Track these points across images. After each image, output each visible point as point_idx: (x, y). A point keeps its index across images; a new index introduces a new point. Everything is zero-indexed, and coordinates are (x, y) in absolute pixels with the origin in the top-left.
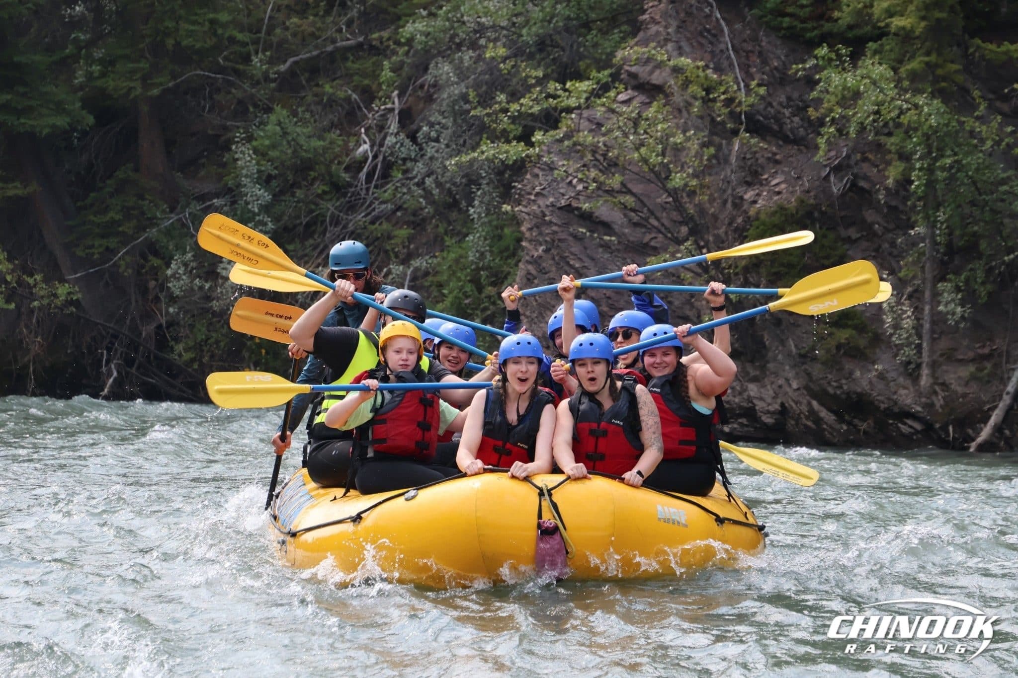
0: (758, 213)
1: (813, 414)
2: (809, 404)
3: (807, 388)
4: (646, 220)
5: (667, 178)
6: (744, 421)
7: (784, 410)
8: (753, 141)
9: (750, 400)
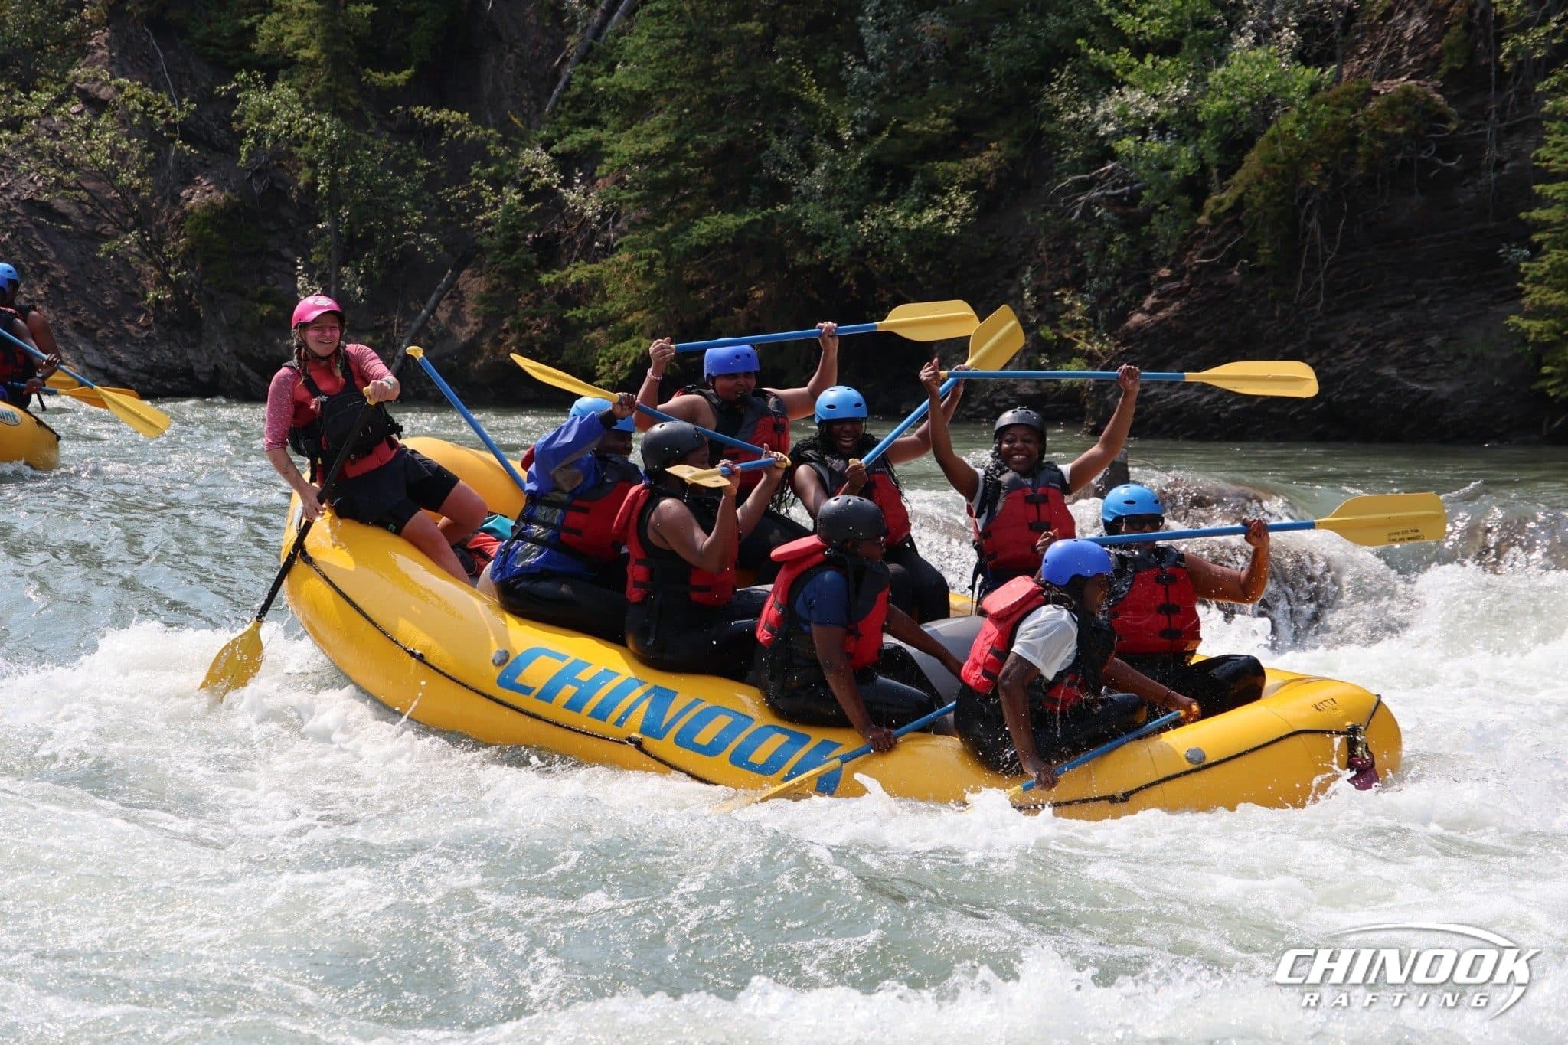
0: (193, 208)
1: (240, 374)
2: (238, 366)
3: (235, 352)
4: (98, 211)
5: (115, 178)
6: (184, 379)
7: (217, 370)
8: (186, 147)
9: (188, 362)
